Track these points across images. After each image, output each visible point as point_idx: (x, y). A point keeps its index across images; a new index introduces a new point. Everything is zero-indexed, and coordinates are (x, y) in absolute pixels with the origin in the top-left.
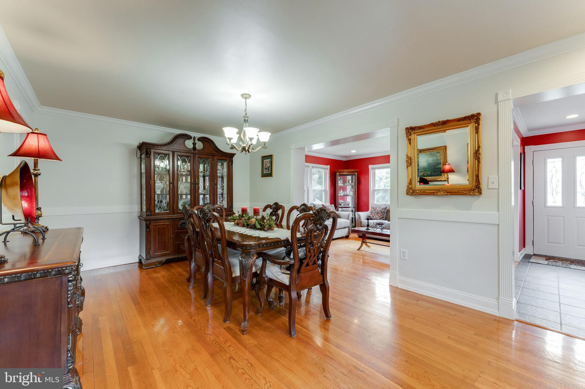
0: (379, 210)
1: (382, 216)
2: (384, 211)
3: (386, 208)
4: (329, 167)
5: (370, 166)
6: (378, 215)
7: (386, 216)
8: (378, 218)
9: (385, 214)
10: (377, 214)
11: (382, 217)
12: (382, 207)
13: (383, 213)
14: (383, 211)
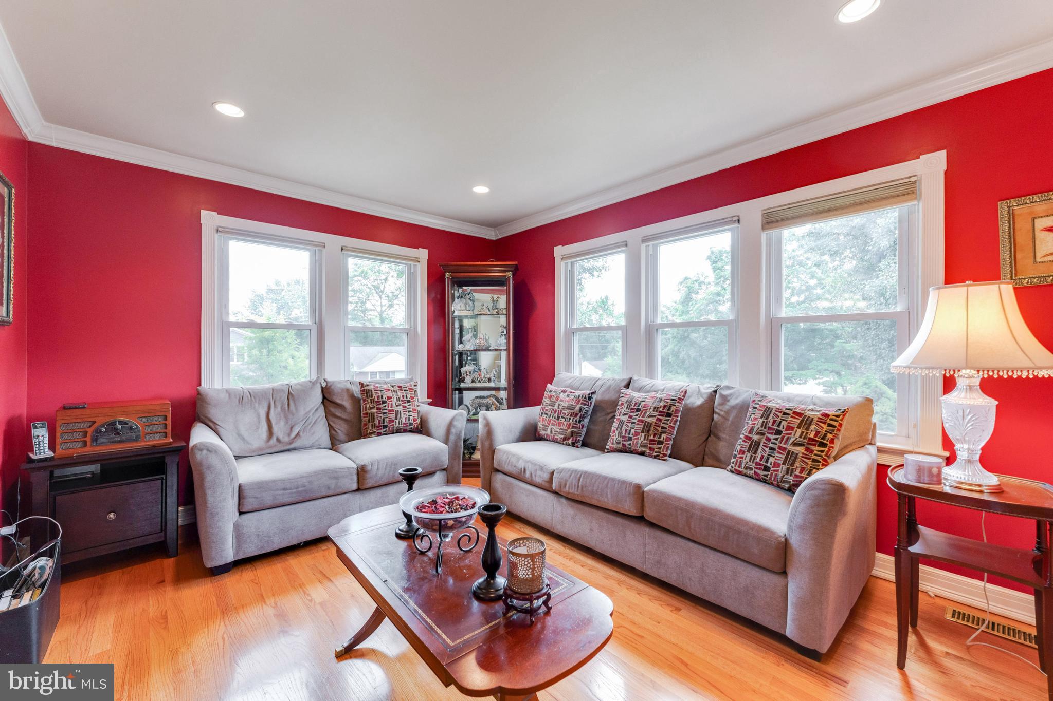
0: (566, 404)
1: (570, 430)
2: (581, 409)
3: (590, 398)
4: (423, 253)
5: (559, 251)
6: (560, 423)
7: (592, 427)
8: (559, 437)
9: (587, 420)
10: (558, 418)
11: (572, 433)
12: (578, 393)
13: (576, 415)
14: (577, 408)
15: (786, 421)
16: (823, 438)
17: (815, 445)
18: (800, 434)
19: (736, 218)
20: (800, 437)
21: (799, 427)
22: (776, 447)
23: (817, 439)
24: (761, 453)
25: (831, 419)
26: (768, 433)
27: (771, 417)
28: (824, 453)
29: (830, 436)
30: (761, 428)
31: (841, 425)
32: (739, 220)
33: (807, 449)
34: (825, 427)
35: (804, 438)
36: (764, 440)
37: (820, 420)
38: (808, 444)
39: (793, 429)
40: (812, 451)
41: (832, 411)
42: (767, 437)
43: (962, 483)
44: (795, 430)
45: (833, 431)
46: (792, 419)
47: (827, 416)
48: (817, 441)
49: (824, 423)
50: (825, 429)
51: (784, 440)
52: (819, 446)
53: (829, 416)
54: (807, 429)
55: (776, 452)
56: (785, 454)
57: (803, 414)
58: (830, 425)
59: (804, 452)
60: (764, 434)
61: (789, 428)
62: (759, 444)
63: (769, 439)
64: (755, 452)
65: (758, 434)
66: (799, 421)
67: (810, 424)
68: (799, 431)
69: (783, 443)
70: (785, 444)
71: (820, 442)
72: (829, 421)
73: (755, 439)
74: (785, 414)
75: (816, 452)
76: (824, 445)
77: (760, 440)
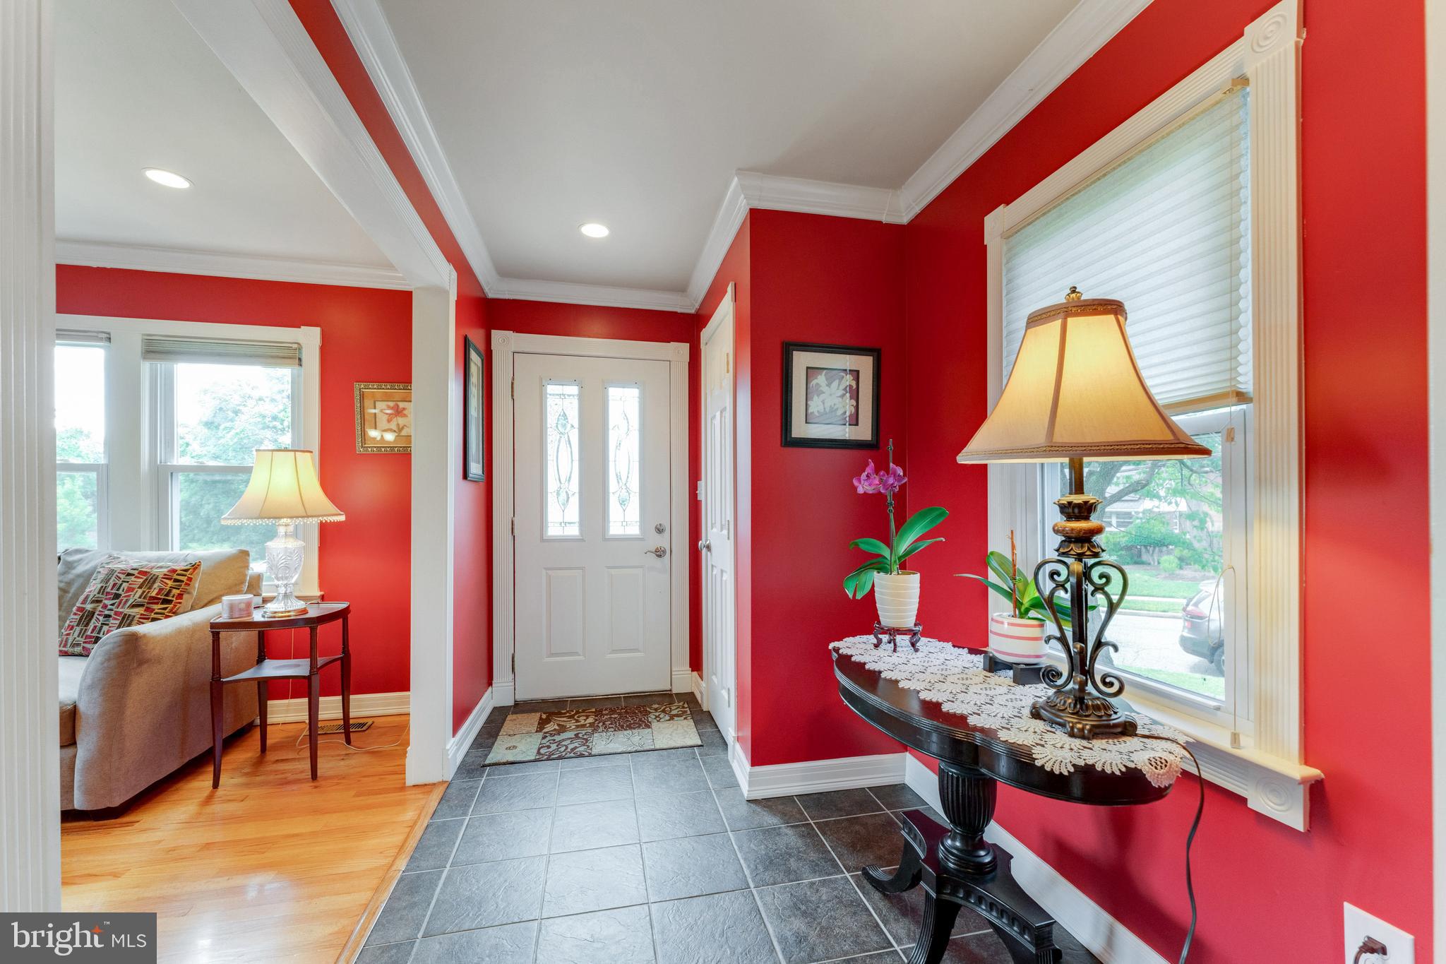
15: (128, 582)
16: (167, 595)
17: (157, 603)
18: (140, 594)
19: (104, 336)
20: (140, 597)
21: (140, 587)
22: (112, 613)
23: (159, 596)
24: (94, 623)
25: (178, 575)
26: (106, 599)
27: (111, 581)
28: (167, 610)
29: (175, 592)
30: (97, 595)
31: (190, 579)
32: (110, 338)
33: (148, 609)
34: (170, 583)
35: (144, 598)
36: (100, 608)
37: (167, 577)
38: (148, 603)
39: (133, 589)
40: (152, 610)
41: (179, 566)
42: (104, 604)
43: (275, 612)
44: (135, 591)
45: (181, 586)
46: (135, 579)
47: (174, 571)
48: (160, 599)
49: (170, 579)
50: (169, 585)
51: (122, 604)
52: (162, 603)
53: (177, 571)
54: (150, 588)
55: (111, 619)
56: (120, 618)
57: (149, 572)
58: (176, 581)
59: (143, 612)
60: (101, 601)
61: (130, 590)
62: (94, 613)
63: (105, 606)
64: (87, 625)
65: (93, 602)
66: (141, 580)
67: (154, 582)
68: (140, 591)
69: (120, 607)
70: (122, 608)
71: (164, 599)
72: (175, 577)
73: (89, 609)
74: (129, 575)
75: (157, 611)
76: (169, 602)
77: (95, 609)
